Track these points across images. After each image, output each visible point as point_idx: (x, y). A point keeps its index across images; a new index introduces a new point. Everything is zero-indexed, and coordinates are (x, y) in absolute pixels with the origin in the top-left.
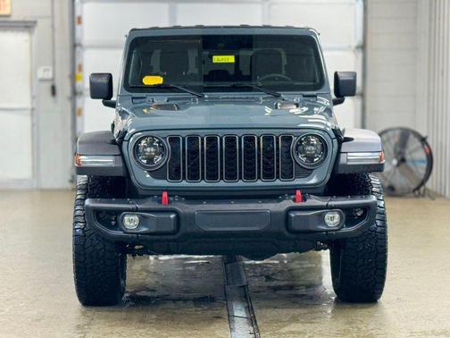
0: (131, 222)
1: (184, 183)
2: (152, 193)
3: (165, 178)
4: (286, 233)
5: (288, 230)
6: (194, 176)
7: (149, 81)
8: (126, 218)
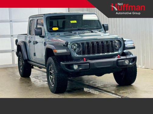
0: (76, 67)
1: (86, 55)
2: (79, 59)
3: (81, 54)
4: (117, 67)
5: (118, 66)
6: (89, 53)
7: (54, 29)
8: (74, 66)
